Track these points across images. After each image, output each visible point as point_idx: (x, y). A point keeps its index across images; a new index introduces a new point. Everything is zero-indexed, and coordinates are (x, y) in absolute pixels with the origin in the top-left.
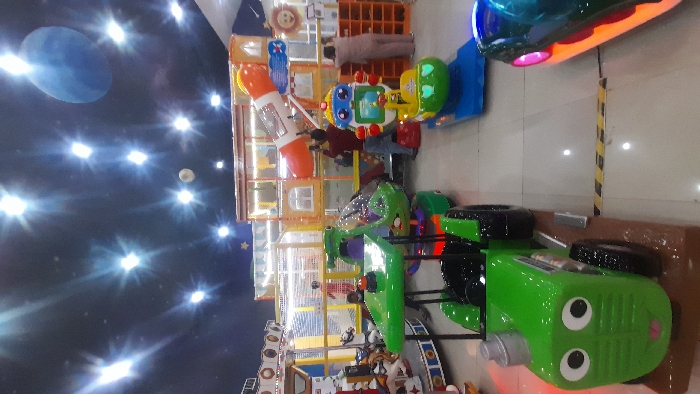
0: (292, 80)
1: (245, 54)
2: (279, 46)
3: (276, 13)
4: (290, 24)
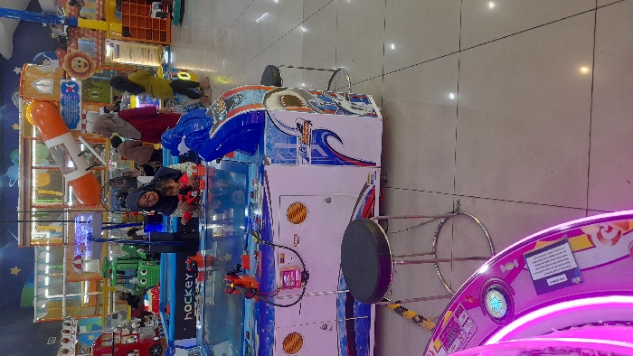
0: (84, 117)
1: (35, 91)
2: (72, 86)
3: (71, 59)
4: (84, 70)
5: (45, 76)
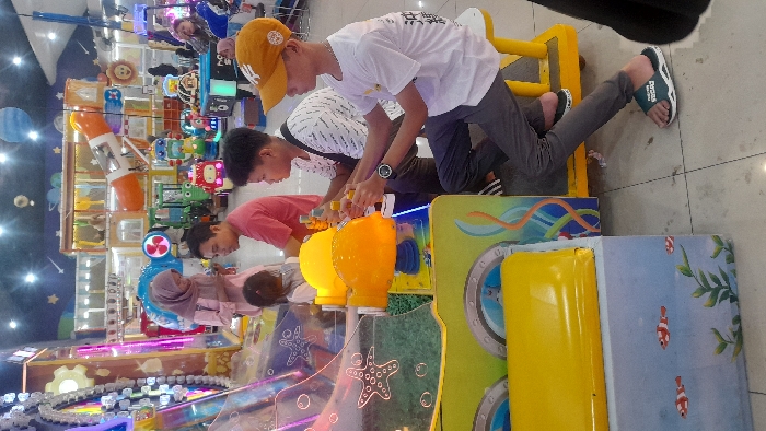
0: (126, 122)
1: (79, 98)
2: (115, 93)
3: (114, 66)
4: (127, 77)
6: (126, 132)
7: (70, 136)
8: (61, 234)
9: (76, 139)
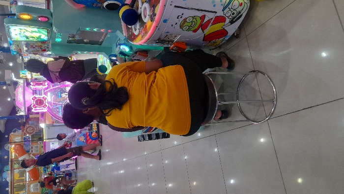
0: (32, 148)
1: (15, 141)
2: (28, 138)
3: (27, 128)
4: (31, 132)
5: (17, 136)
6: (32, 151)
7: (12, 156)
8: (9, 189)
9: (13, 157)
